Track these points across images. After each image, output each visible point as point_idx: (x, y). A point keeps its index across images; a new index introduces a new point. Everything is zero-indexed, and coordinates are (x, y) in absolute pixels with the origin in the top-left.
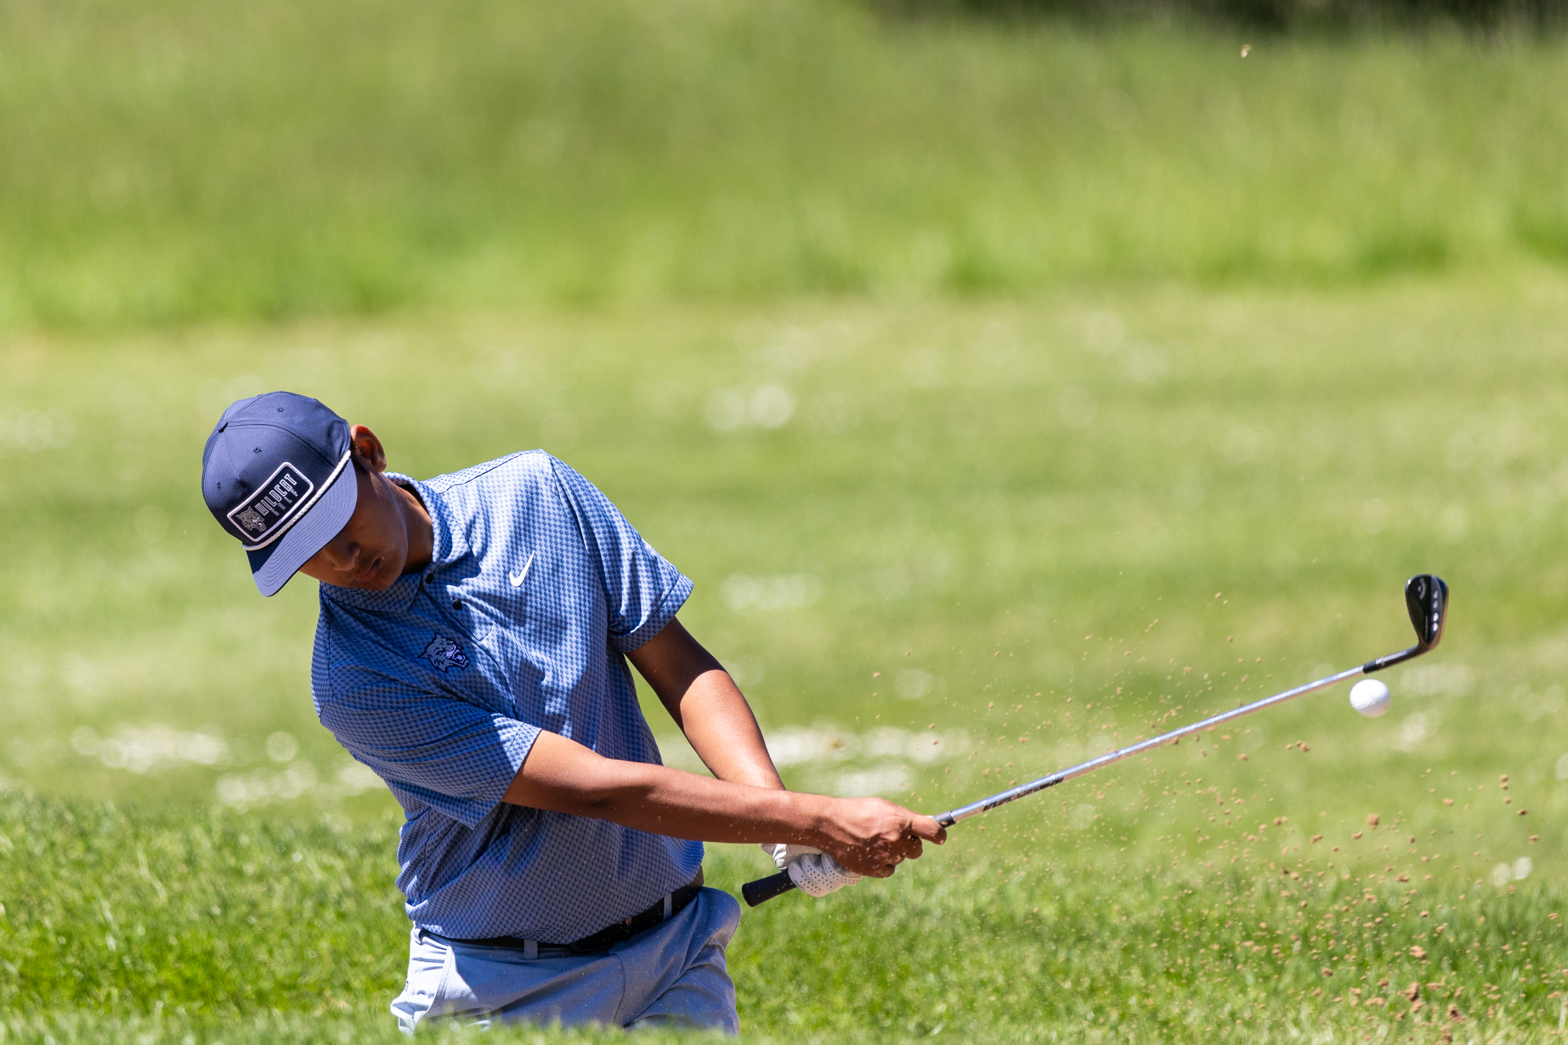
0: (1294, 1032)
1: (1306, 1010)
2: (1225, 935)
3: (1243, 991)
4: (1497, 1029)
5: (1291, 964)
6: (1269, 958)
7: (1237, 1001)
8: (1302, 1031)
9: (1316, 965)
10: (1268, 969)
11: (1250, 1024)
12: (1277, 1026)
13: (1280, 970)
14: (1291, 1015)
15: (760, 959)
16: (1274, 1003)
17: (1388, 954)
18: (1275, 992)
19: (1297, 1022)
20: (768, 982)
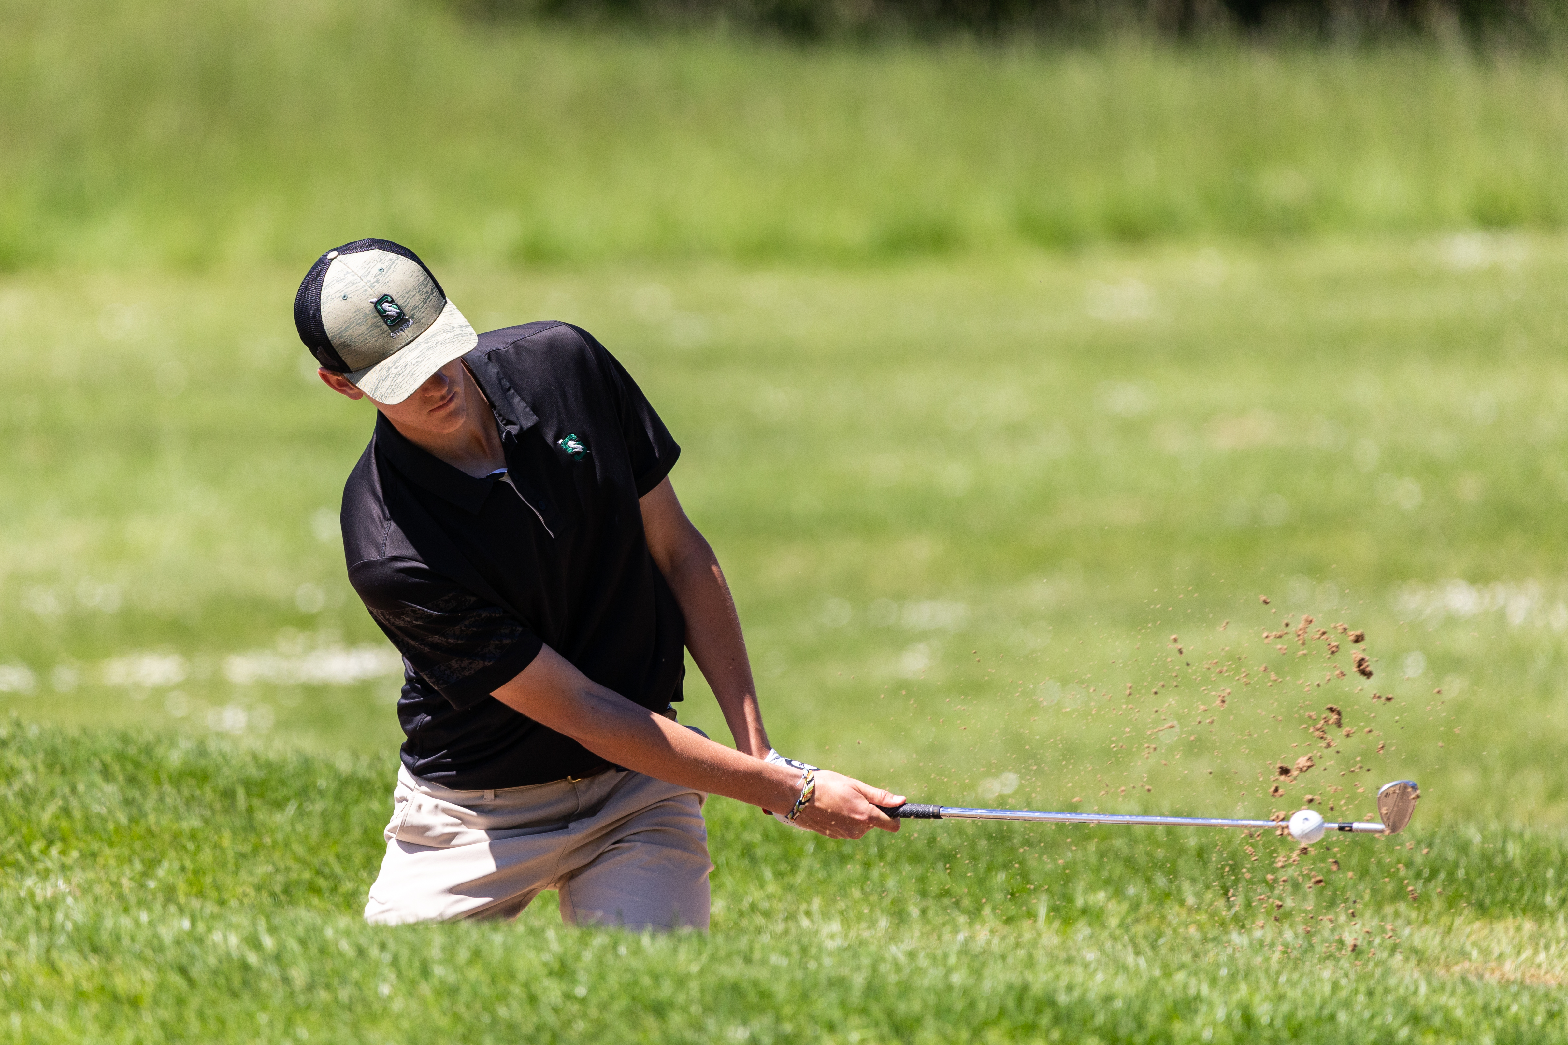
0: (805, 923)
1: (816, 904)
2: (747, 836)
3: (762, 886)
4: (984, 923)
5: (805, 863)
6: (785, 857)
7: (754, 894)
8: (812, 921)
9: (826, 863)
10: (784, 867)
11: (767, 914)
12: (791, 917)
13: (794, 868)
14: (804, 907)
15: (339, 849)
16: (789, 897)
17: (890, 855)
18: (790, 888)
19: (808, 914)
20: (345, 869)
